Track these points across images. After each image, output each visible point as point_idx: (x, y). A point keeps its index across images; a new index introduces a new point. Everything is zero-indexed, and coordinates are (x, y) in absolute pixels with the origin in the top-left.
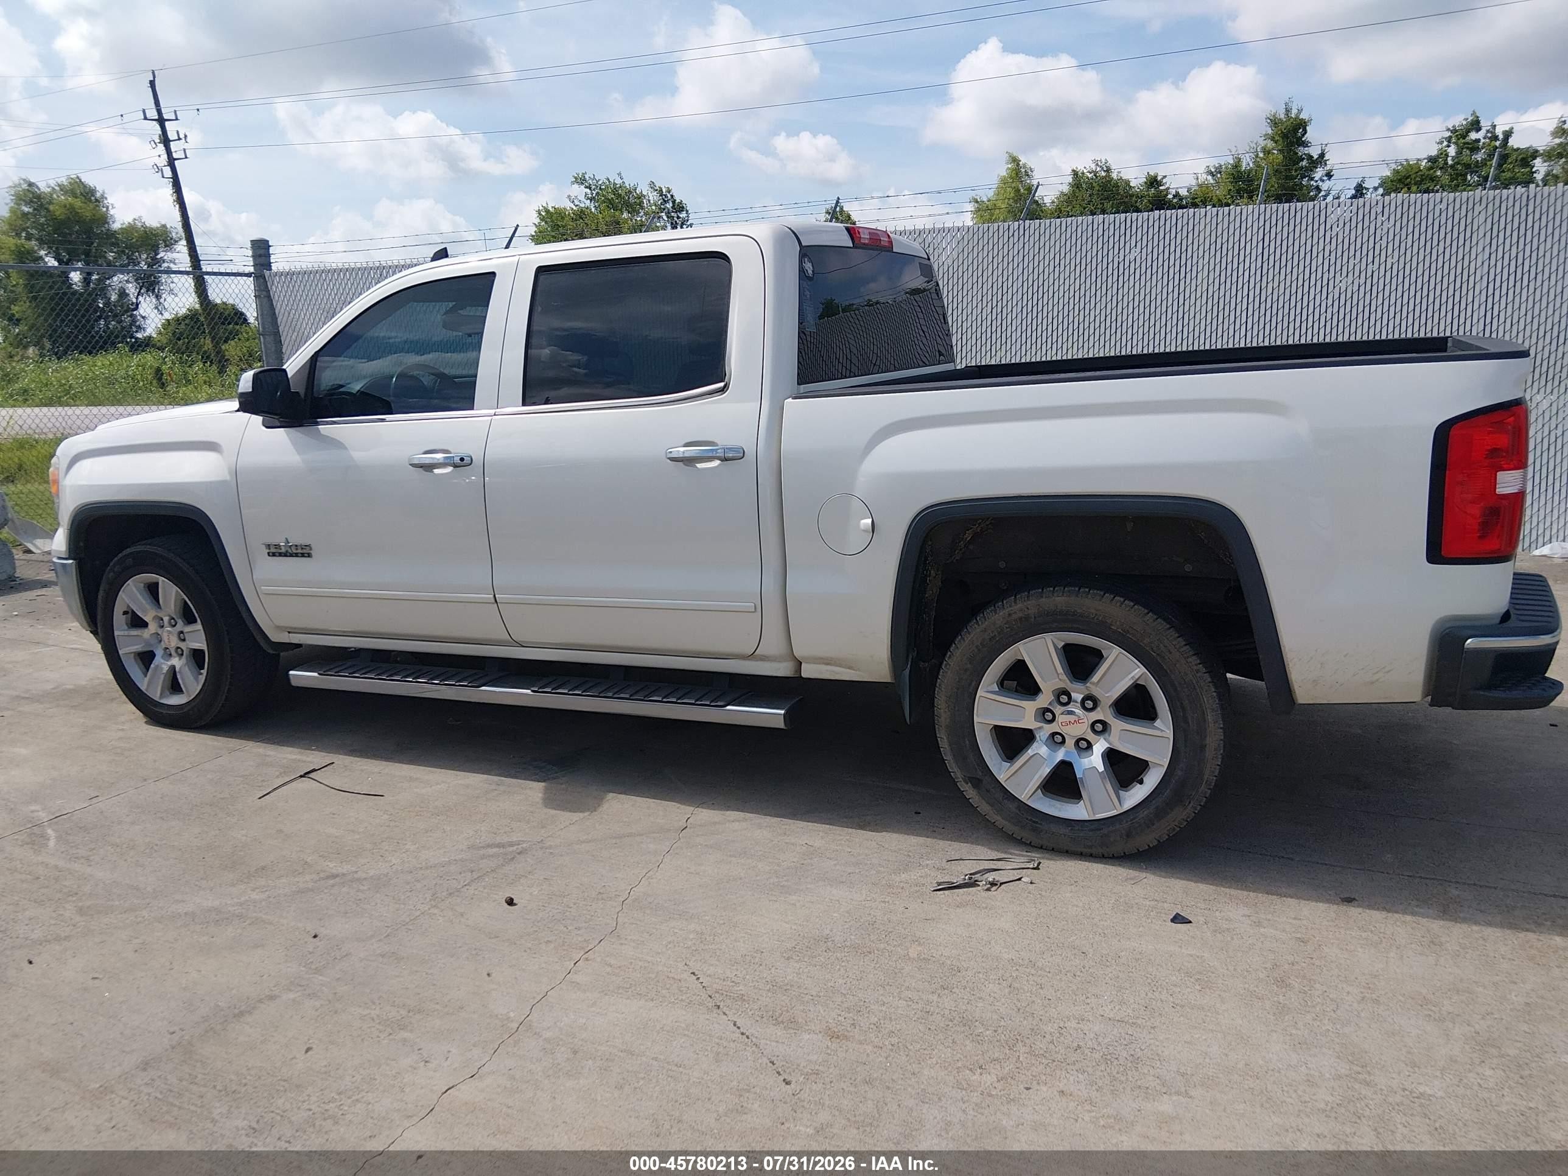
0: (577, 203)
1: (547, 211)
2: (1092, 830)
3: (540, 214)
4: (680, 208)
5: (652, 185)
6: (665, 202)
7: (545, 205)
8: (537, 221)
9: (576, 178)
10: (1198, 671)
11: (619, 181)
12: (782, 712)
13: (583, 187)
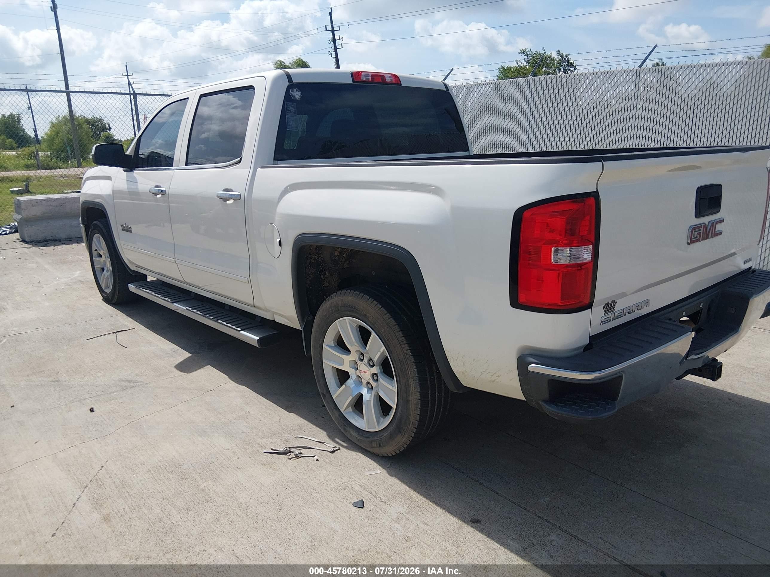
0: (519, 64)
1: (504, 69)
2: (366, 437)
3: (500, 70)
4: (571, 65)
5: (559, 52)
6: (564, 62)
7: (503, 65)
8: (498, 74)
9: (521, 50)
10: (407, 354)
11: (542, 52)
12: (258, 338)
13: (523, 55)
